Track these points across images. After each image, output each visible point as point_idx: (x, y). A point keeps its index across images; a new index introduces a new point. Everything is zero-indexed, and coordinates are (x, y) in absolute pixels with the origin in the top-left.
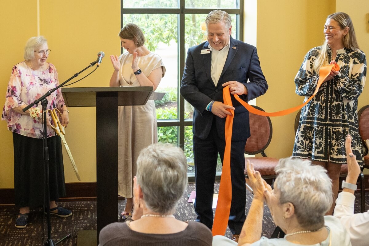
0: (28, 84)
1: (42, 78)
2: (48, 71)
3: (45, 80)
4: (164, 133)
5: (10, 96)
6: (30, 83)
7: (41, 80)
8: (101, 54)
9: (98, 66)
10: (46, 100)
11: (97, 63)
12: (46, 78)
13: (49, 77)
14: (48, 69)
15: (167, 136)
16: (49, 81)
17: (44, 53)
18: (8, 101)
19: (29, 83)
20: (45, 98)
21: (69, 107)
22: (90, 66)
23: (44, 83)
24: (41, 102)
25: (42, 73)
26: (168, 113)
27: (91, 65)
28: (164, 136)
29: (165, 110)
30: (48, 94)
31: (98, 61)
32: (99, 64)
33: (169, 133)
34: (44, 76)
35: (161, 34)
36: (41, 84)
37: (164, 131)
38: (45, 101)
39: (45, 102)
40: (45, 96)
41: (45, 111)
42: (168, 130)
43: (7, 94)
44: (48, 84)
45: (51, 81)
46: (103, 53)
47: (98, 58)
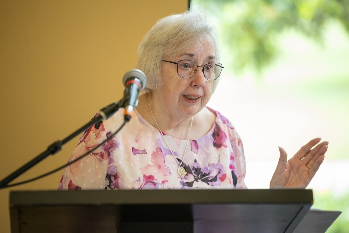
0: (139, 180)
1: (190, 163)
2: (211, 140)
3: (197, 170)
6: (145, 177)
7: (187, 169)
8: (133, 78)
12: (201, 164)
13: (214, 161)
14: (211, 133)
16: (214, 174)
17: (196, 71)
19: (142, 179)
22: (100, 118)
23: (196, 180)
25: (189, 142)
27: (102, 114)
31: (125, 103)
32: (130, 109)
34: (195, 156)
36: (185, 181)
44: (210, 183)
45: (220, 175)
46: (140, 75)
47: (125, 91)
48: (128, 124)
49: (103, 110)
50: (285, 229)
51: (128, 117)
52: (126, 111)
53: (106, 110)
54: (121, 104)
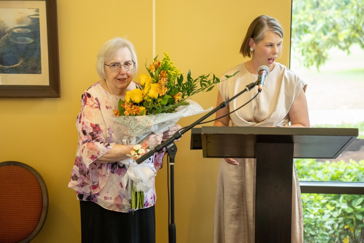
4: (349, 204)
5: (89, 142)
8: (262, 70)
9: (260, 91)
10: (175, 146)
11: (258, 84)
15: (353, 208)
18: (88, 150)
20: (172, 142)
21: (208, 157)
22: (246, 90)
24: (166, 148)
26: (355, 170)
27: (247, 88)
28: (348, 209)
29: (349, 165)
30: (177, 136)
31: (258, 83)
32: (261, 86)
33: (357, 204)
35: (336, 35)
37: (349, 200)
38: (172, 147)
39: (173, 149)
40: (172, 140)
41: (172, 164)
42: (355, 199)
43: (84, 138)
46: (266, 68)
47: (259, 76)
48: (260, 93)
49: (247, 86)
50: (341, 148)
51: (260, 90)
52: (259, 87)
53: (248, 87)
54: (257, 83)
